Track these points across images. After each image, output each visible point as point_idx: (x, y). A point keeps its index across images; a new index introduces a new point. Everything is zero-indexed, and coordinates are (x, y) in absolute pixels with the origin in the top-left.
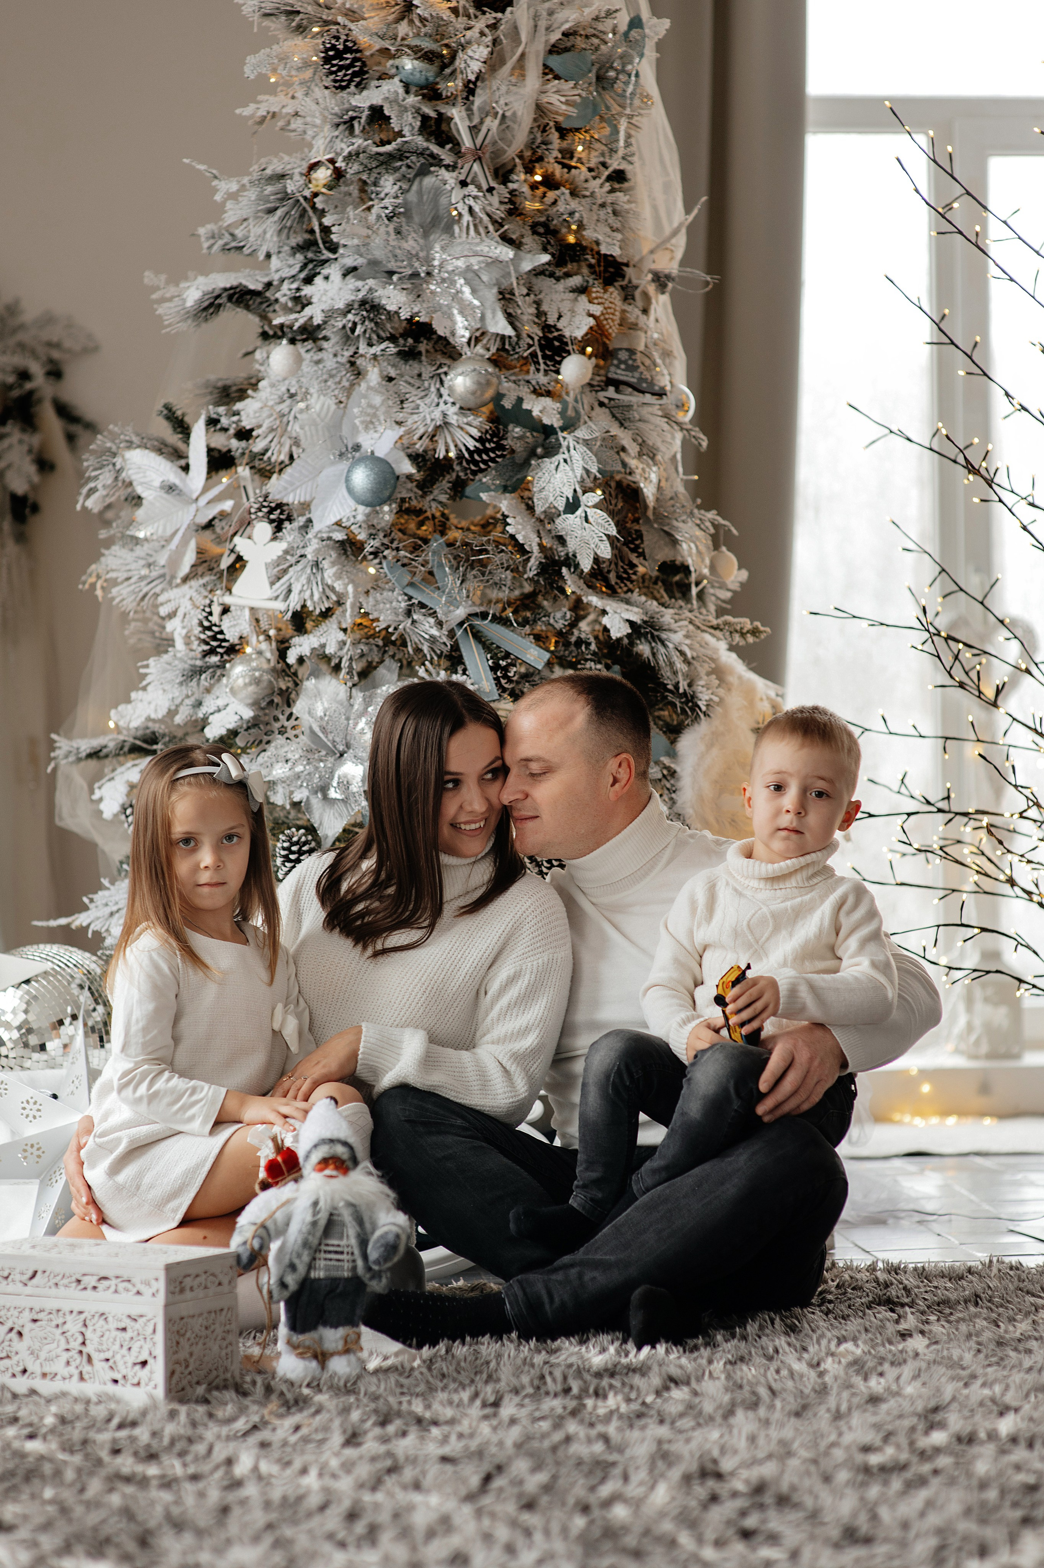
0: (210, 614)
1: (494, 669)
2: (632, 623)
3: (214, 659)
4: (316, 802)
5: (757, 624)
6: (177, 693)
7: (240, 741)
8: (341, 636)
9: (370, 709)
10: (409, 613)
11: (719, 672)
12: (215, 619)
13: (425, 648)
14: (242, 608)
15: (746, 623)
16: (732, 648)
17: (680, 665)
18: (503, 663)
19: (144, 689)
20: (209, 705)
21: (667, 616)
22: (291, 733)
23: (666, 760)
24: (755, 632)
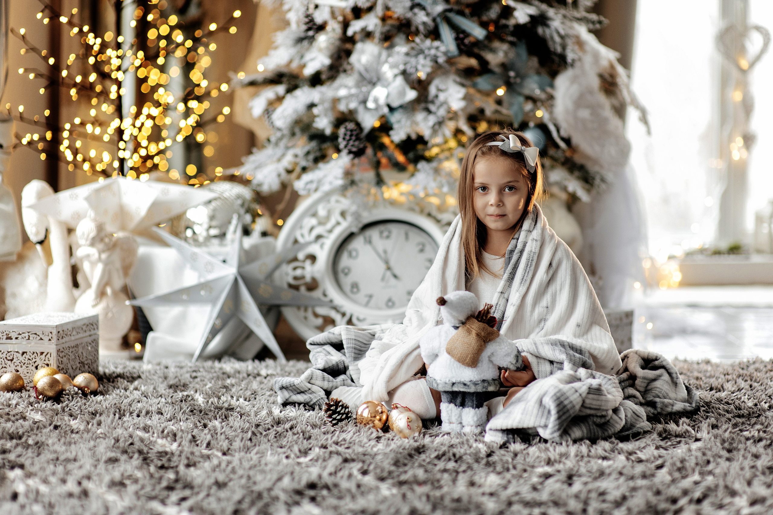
0: (308, 9)
1: (457, 39)
2: (531, 16)
3: (311, 33)
4: (361, 109)
5: (602, 18)
6: (292, 51)
7: (324, 77)
8: (377, 21)
9: (391, 60)
10: (412, 8)
11: (580, 43)
12: (311, 10)
13: (421, 28)
14: (324, 6)
15: (594, 17)
16: (590, 31)
17: (557, 39)
18: (461, 36)
19: (276, 48)
20: (308, 56)
21: (551, 12)
22: (349, 72)
23: (549, 90)
24: (600, 22)
